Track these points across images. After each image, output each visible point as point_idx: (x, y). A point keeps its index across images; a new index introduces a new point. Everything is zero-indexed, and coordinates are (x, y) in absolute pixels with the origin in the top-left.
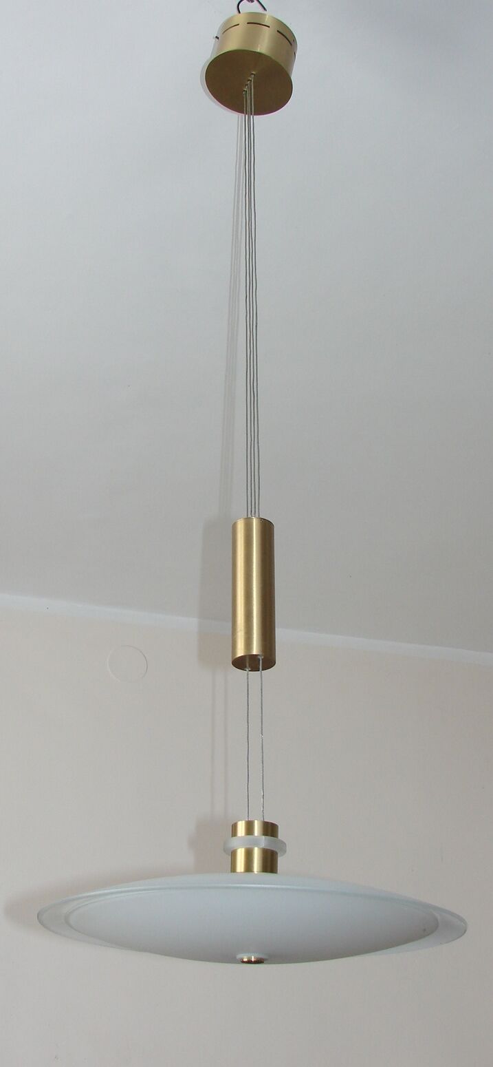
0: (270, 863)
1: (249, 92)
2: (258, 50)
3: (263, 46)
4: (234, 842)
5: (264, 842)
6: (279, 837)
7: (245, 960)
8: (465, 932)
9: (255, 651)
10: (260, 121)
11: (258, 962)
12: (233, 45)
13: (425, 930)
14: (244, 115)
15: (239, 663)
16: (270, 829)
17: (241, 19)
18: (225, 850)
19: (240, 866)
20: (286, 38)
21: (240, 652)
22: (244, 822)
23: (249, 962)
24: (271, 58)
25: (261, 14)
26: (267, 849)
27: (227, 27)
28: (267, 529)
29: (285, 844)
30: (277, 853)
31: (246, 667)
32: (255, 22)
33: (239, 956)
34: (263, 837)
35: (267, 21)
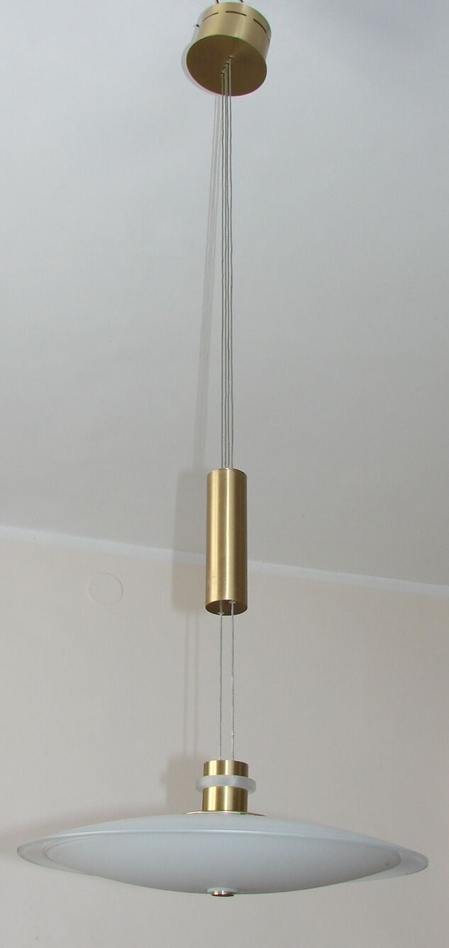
0: (240, 802)
1: (227, 74)
2: (236, 36)
3: (241, 31)
4: (205, 782)
5: (234, 781)
6: (249, 777)
7: (216, 893)
8: (426, 867)
9: (227, 597)
10: (237, 101)
11: (229, 895)
12: (213, 30)
13: (387, 864)
14: (221, 96)
15: (213, 608)
16: (240, 769)
17: (220, 8)
18: (198, 788)
19: (212, 805)
20: (261, 26)
21: (214, 597)
22: (215, 762)
23: (220, 895)
24: (247, 43)
25: (239, 4)
26: (238, 788)
27: (207, 16)
28: (240, 479)
29: (254, 782)
30: (246, 791)
31: (219, 611)
32: (233, 11)
33: (210, 890)
34: (233, 776)
35: (244, 10)
